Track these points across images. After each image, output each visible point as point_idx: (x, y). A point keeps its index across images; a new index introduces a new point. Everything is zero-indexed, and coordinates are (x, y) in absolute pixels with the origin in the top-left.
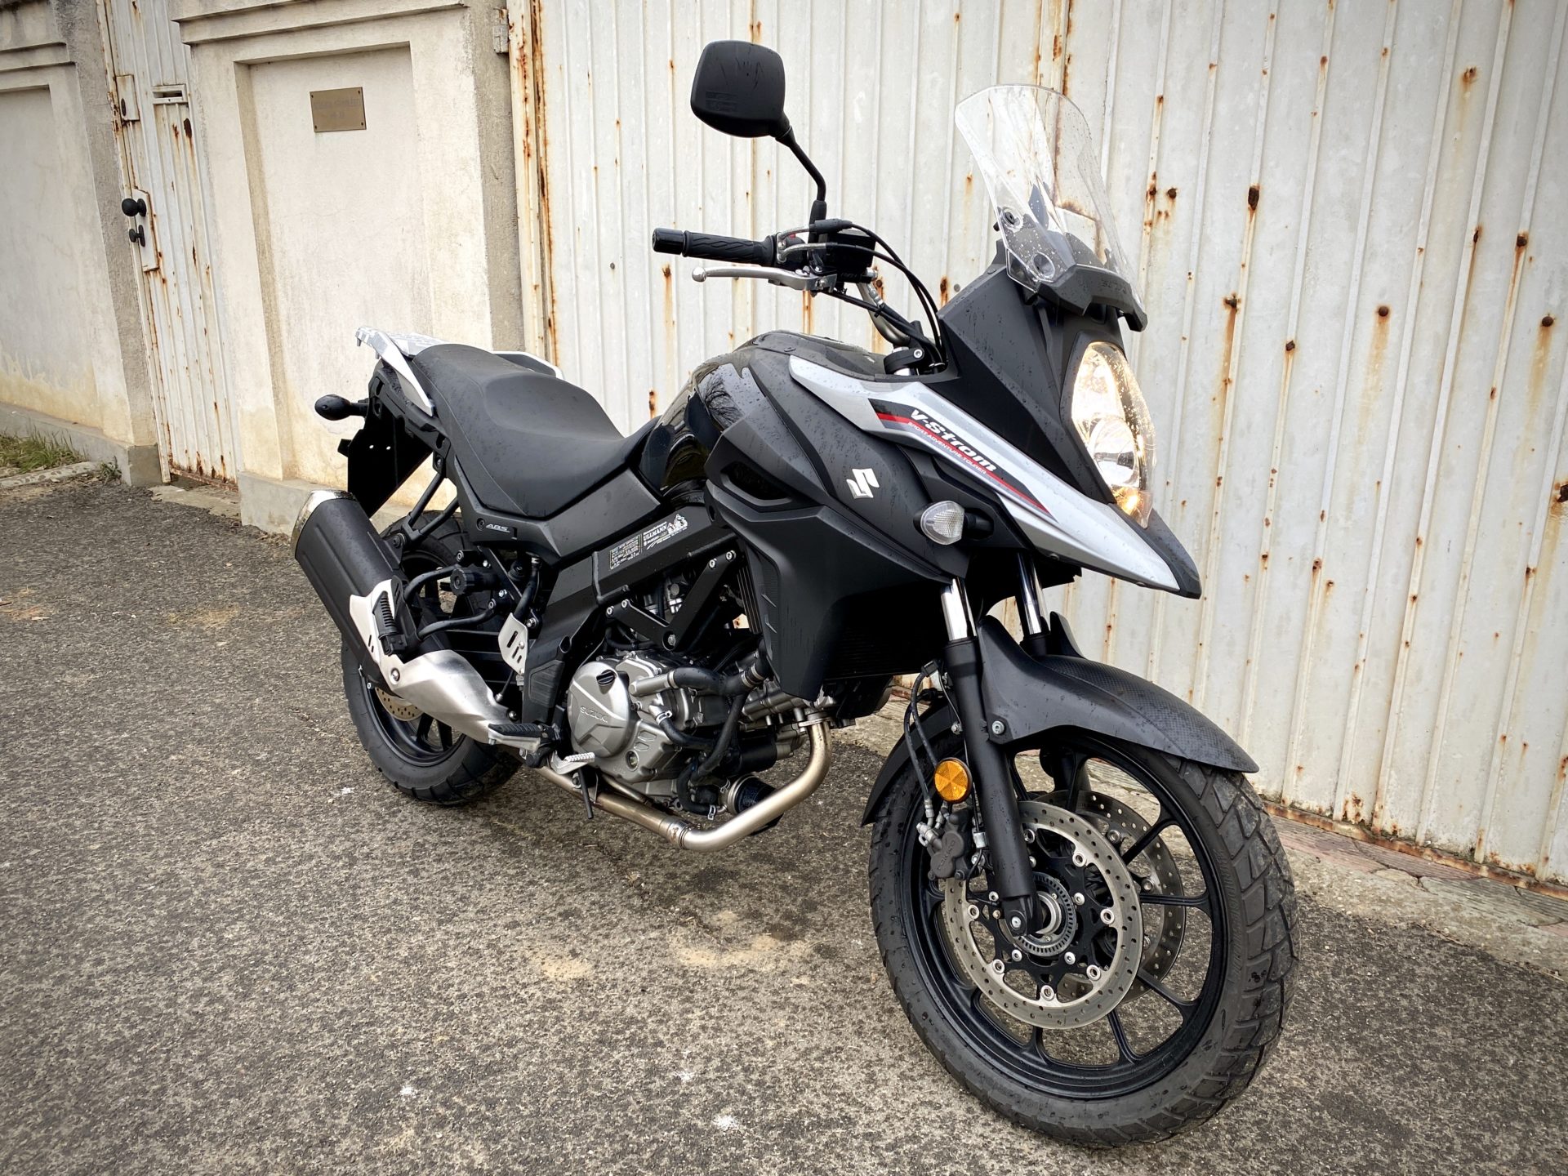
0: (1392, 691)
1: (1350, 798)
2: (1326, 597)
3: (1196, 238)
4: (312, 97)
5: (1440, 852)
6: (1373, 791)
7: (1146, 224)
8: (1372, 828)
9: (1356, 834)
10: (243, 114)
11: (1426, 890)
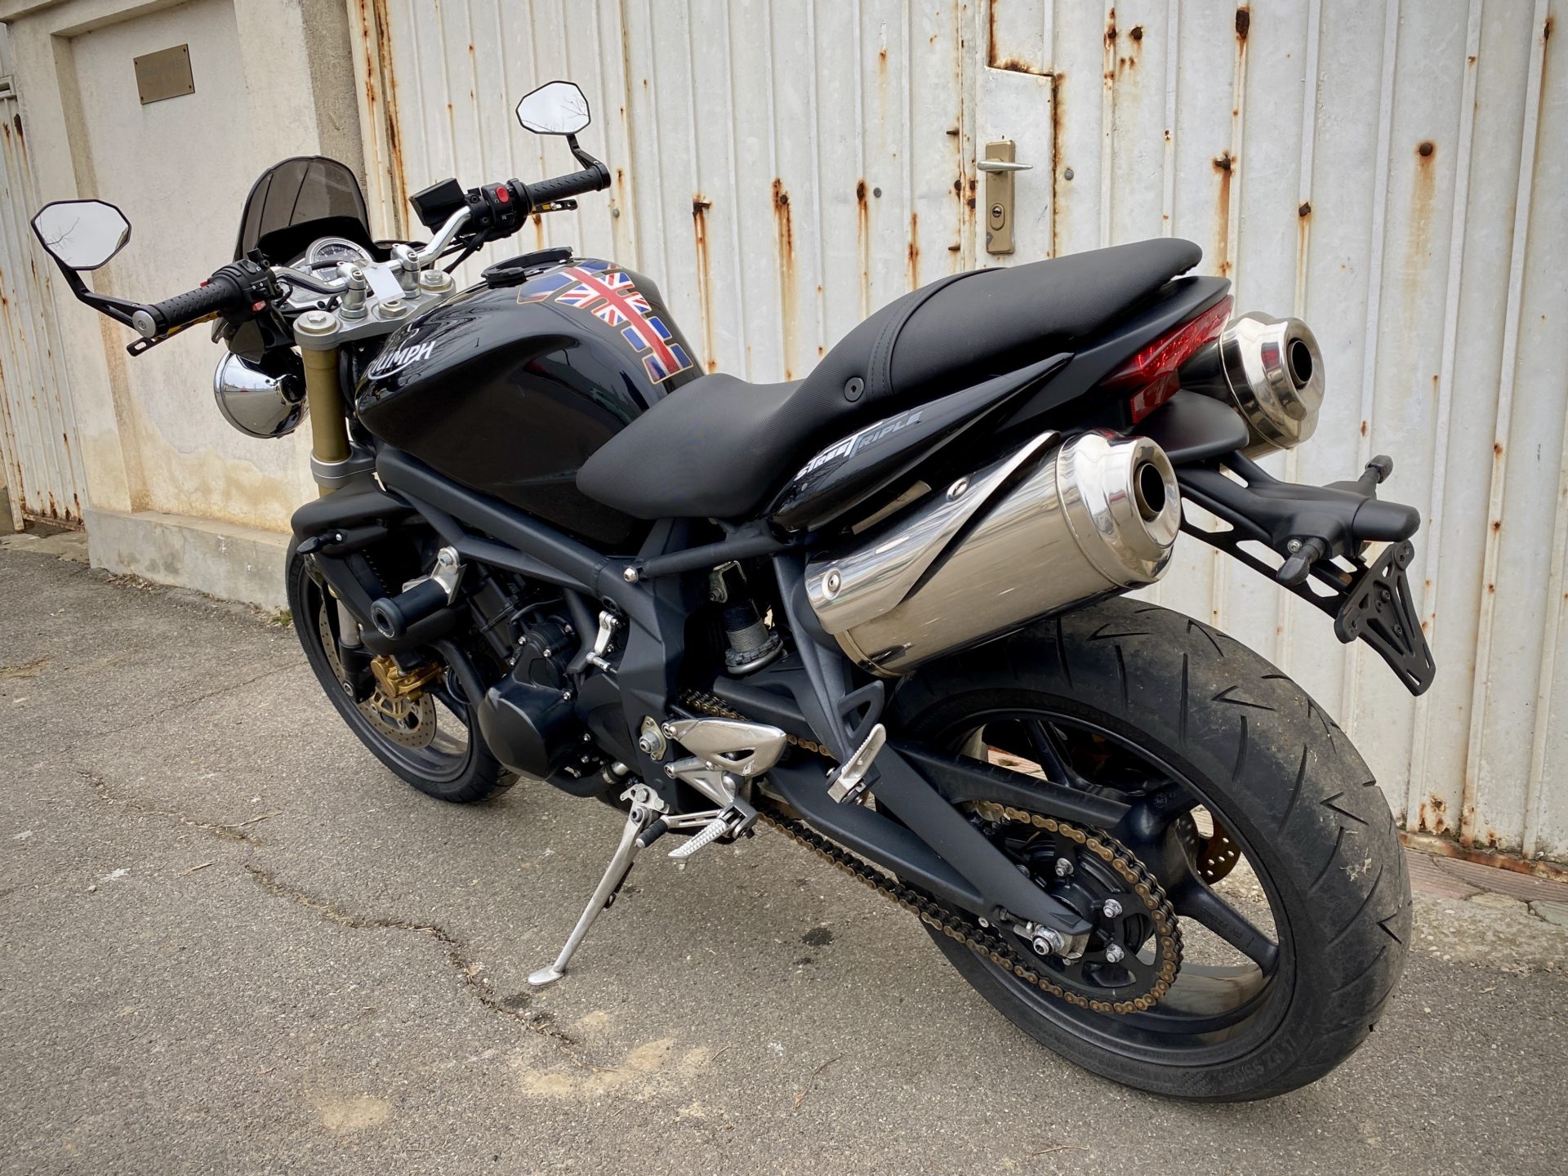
0: (1475, 654)
3: (1172, 85)
4: (136, 63)
5: (1558, 867)
6: (1459, 788)
7: (1106, 77)
8: (1461, 839)
9: (1440, 848)
10: (63, 94)
11: (1543, 919)
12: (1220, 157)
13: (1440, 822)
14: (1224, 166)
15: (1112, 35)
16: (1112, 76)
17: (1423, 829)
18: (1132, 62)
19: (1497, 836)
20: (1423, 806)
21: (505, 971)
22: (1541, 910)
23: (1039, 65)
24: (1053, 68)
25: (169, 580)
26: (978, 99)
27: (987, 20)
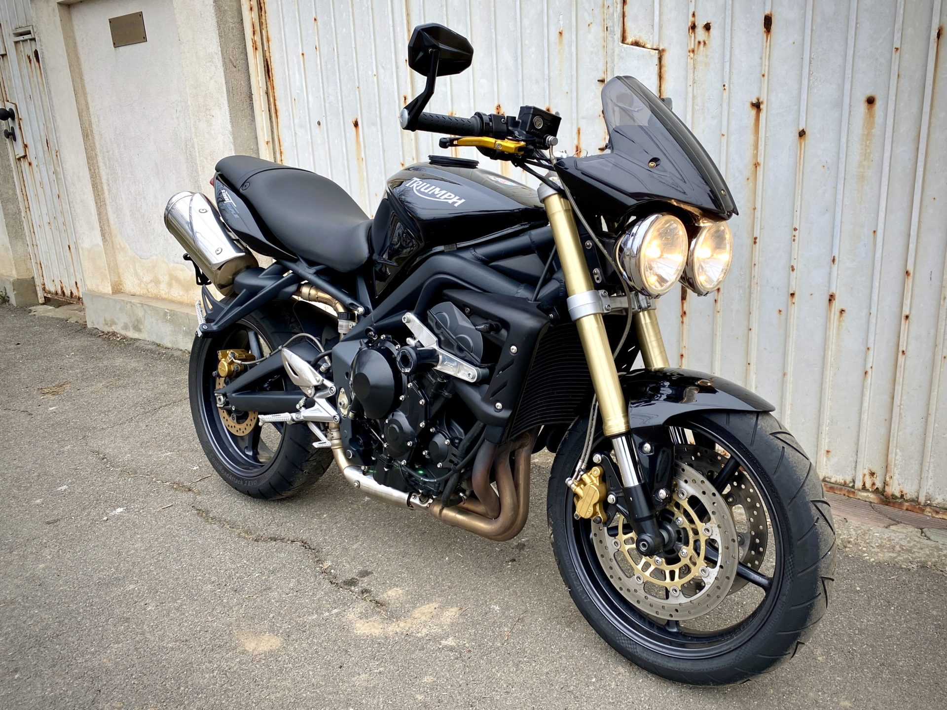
0: (894, 389)
1: (867, 472)
2: (840, 321)
3: (727, 58)
4: (110, 22)
5: (938, 509)
6: (884, 465)
7: (689, 52)
8: (885, 493)
9: (873, 499)
10: (65, 39)
11: (929, 539)
12: (755, 101)
13: (874, 484)
14: (757, 106)
15: (693, 27)
16: (693, 51)
17: (864, 488)
18: (705, 43)
19: (904, 492)
20: (865, 475)
21: (344, 566)
22: (928, 534)
23: (651, 43)
24: (659, 45)
25: (136, 335)
26: (615, 63)
27: (621, 15)
